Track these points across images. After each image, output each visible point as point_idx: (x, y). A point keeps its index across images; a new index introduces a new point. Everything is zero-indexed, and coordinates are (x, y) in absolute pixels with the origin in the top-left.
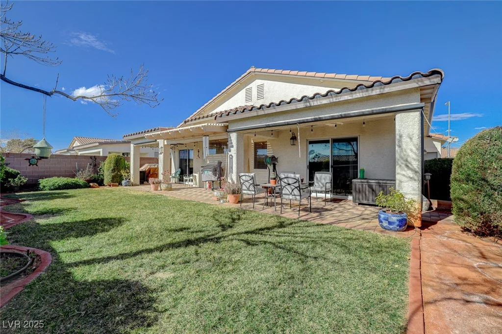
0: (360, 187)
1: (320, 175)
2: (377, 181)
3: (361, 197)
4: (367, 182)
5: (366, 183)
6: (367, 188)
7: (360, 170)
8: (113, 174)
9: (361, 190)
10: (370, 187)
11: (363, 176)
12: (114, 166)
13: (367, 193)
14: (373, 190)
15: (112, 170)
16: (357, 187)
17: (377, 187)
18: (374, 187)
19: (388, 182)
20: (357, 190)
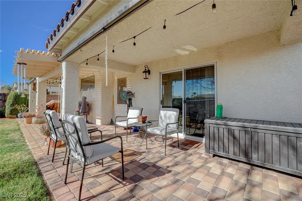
0: (216, 131)
1: (165, 112)
2: (240, 124)
3: (216, 146)
4: (225, 125)
5: (223, 126)
6: (226, 134)
7: (218, 106)
8: (11, 108)
9: (217, 135)
10: (231, 132)
11: (221, 114)
12: (13, 102)
13: (226, 141)
14: (234, 137)
15: (11, 105)
16: (212, 131)
17: (243, 134)
18: (237, 133)
19: (261, 126)
20: (211, 136)
